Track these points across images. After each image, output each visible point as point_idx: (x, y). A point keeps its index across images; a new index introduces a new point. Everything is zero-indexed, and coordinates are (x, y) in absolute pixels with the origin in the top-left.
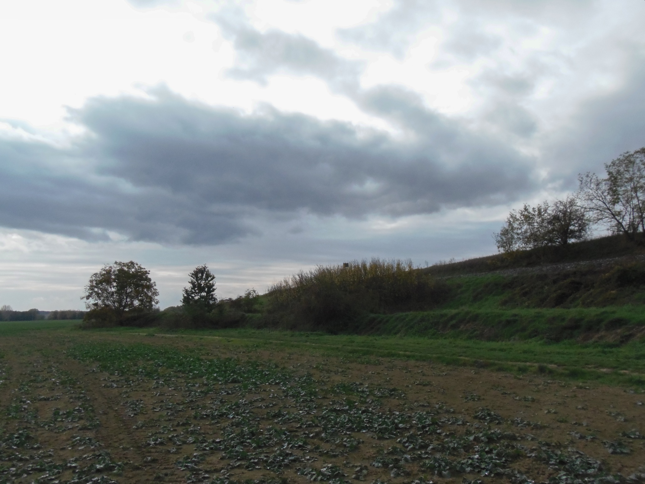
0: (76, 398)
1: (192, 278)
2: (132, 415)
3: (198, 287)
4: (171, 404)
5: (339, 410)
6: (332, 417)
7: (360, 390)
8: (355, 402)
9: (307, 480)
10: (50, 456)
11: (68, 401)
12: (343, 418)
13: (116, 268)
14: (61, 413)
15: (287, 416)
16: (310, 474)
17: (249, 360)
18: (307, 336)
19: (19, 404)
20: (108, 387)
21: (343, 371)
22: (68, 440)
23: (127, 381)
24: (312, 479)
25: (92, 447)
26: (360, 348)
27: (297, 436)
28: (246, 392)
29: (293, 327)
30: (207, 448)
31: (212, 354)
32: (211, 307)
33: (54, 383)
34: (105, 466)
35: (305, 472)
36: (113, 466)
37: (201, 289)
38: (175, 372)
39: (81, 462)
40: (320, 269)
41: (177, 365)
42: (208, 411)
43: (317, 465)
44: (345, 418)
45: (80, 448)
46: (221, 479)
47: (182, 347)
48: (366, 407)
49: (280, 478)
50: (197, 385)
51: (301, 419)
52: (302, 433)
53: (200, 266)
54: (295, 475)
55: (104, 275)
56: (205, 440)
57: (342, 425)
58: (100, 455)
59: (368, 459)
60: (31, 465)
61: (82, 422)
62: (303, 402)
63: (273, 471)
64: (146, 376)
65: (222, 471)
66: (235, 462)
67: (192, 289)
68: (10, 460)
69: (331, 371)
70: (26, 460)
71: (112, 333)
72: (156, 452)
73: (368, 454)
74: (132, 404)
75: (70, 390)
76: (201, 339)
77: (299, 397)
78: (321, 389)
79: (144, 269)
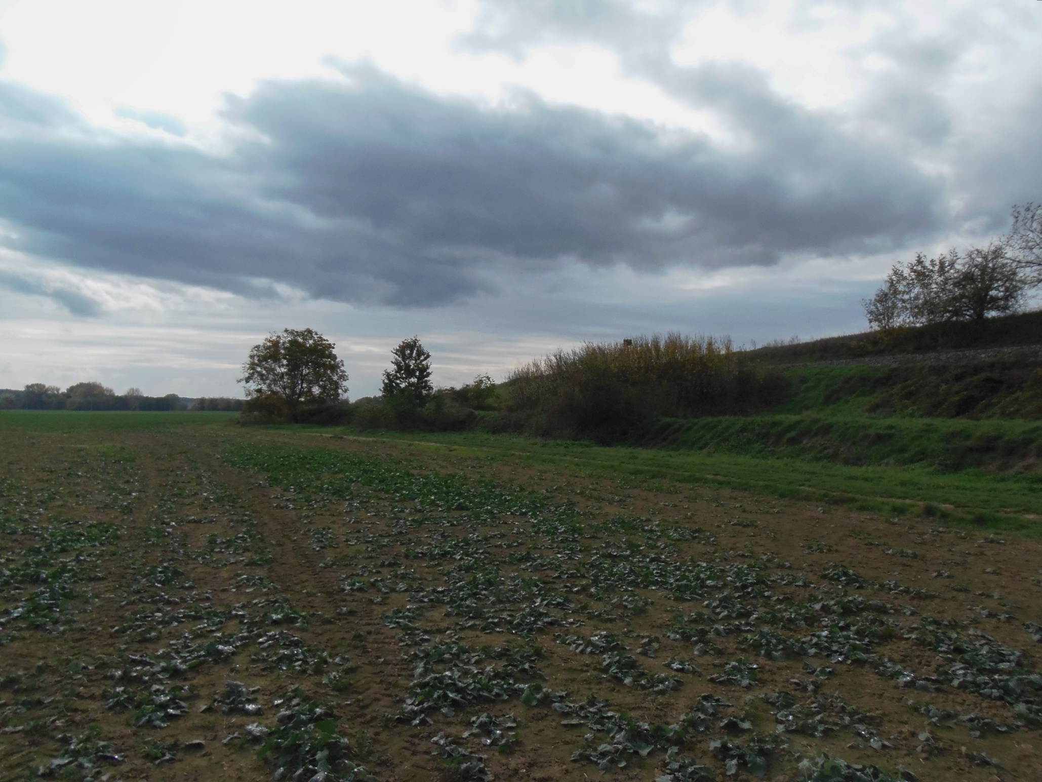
0: (237, 521)
1: (397, 357)
2: (318, 549)
3: (405, 370)
4: (371, 535)
5: (615, 556)
6: (606, 566)
7: (646, 528)
8: (640, 546)
9: (571, 651)
10: (208, 599)
11: (228, 525)
12: (622, 567)
13: (286, 338)
14: (219, 541)
15: (539, 561)
16: (574, 643)
17: (482, 479)
18: (566, 447)
19: (160, 526)
20: (282, 508)
21: (621, 500)
22: (230, 579)
23: (308, 500)
24: (578, 651)
25: (265, 590)
26: (646, 468)
27: (554, 589)
28: (479, 524)
29: (546, 433)
30: (426, 600)
31: (426, 468)
32: (423, 400)
33: (207, 499)
34: (284, 616)
35: (567, 640)
36: (294, 617)
37: (410, 373)
38: (375, 491)
39: (251, 610)
40: (588, 347)
41: (377, 481)
42: (425, 547)
43: (585, 631)
44: (625, 568)
45: (248, 591)
46: (446, 643)
47: (384, 455)
48: (656, 554)
49: (532, 646)
50: (407, 511)
51: (560, 566)
52: (562, 585)
53: (409, 338)
54: (553, 644)
55: (269, 348)
56: (422, 588)
57: (621, 578)
58: (276, 602)
59: (660, 627)
60: (182, 611)
61: (248, 554)
62: (562, 541)
63: (520, 636)
64: (334, 494)
65: (448, 632)
66: (466, 620)
67: (396, 372)
68: (154, 602)
69: (603, 499)
70: (176, 603)
71: (282, 432)
72: (354, 601)
73: (660, 621)
74: (316, 533)
75: (228, 511)
76: (410, 445)
77: (556, 534)
78: (589, 525)
79: (327, 340)
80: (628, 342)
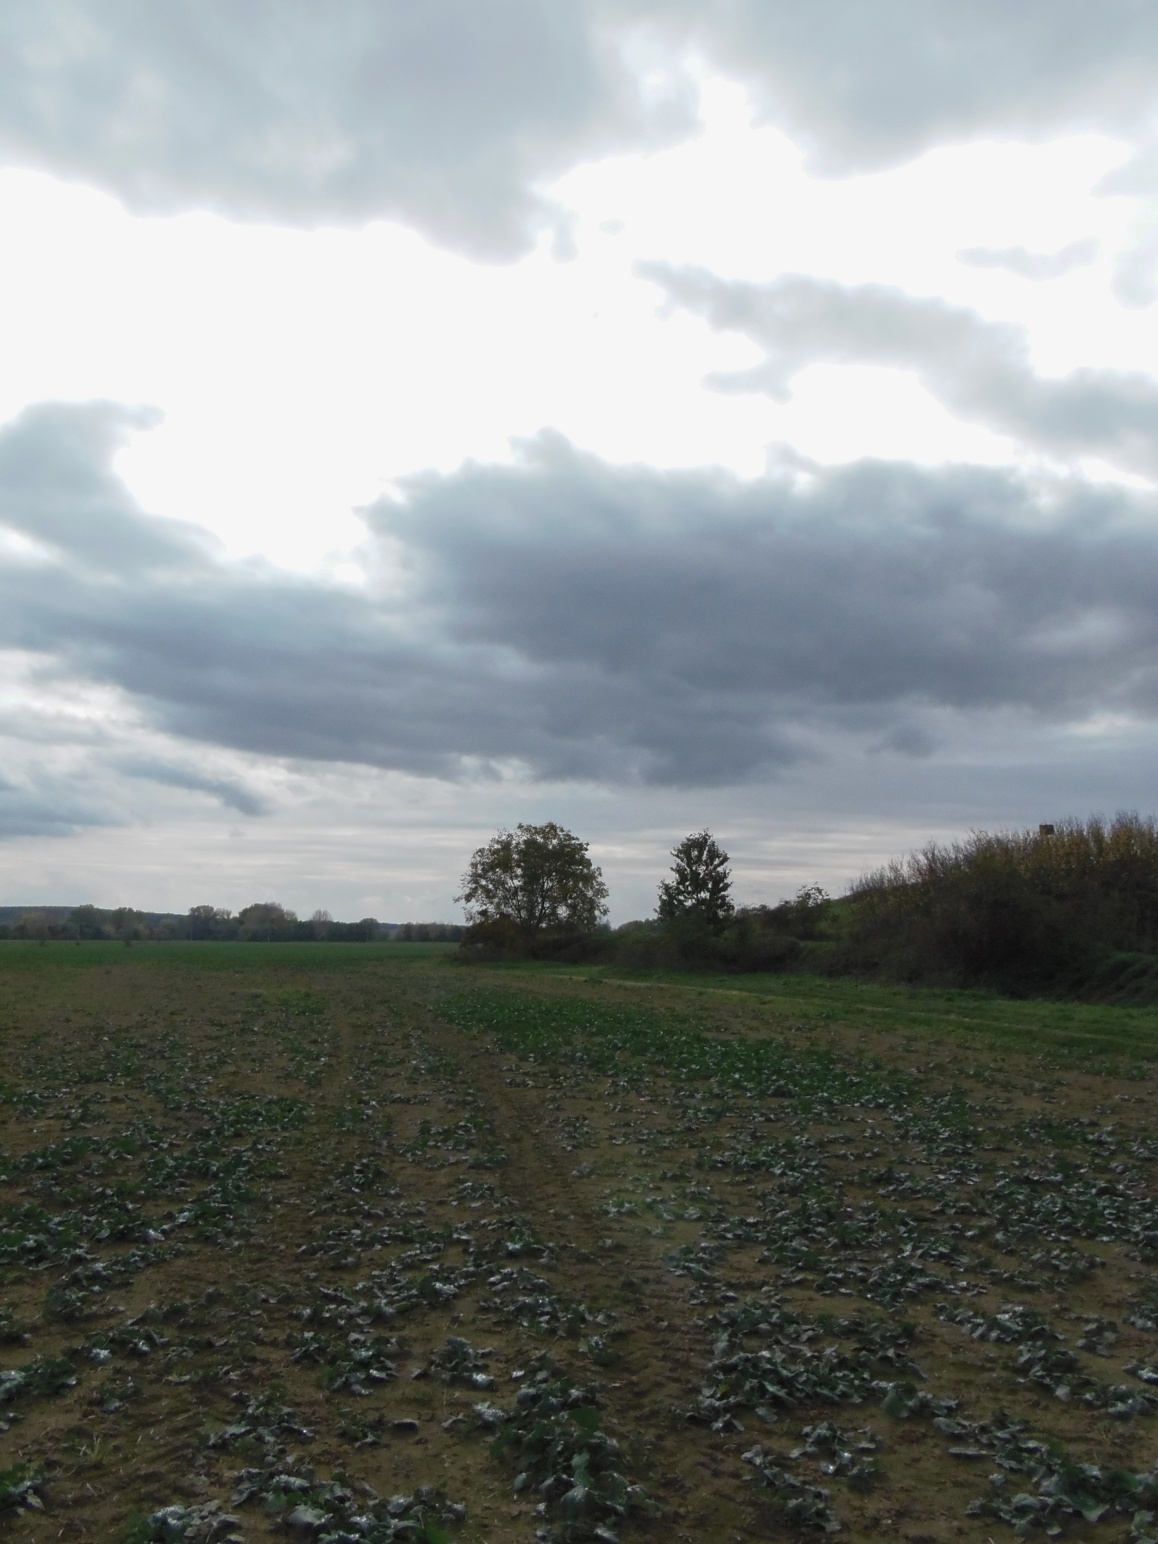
0: (458, 1103)
1: (679, 861)
2: (569, 1148)
3: (691, 879)
4: (645, 1131)
5: (1037, 1181)
6: (1021, 1197)
7: (1091, 1137)
8: (1080, 1167)
9: (963, 1335)
10: (420, 1214)
11: (445, 1108)
12: (1049, 1201)
13: (520, 838)
14: (433, 1130)
15: (908, 1184)
16: (970, 1322)
17: (813, 1048)
18: (949, 1000)
19: (357, 1107)
20: (518, 1085)
21: (1044, 1089)
22: (450, 1186)
23: (554, 1075)
24: (976, 1335)
25: (496, 1206)
26: (1088, 1036)
27: (934, 1232)
28: (809, 1120)
29: (913, 977)
30: (729, 1236)
31: (726, 1029)
32: (721, 925)
33: (416, 1069)
34: (523, 1246)
35: (957, 1316)
36: (538, 1249)
37: (698, 884)
38: (649, 1063)
39: (478, 1234)
40: (979, 840)
41: (653, 1049)
42: (727, 1154)
43: (988, 1303)
44: (1054, 1204)
45: (473, 1205)
46: (762, 1306)
47: (662, 1010)
48: (1108, 1181)
49: (898, 1321)
50: (699, 1096)
51: (942, 1194)
52: (947, 1225)
53: (695, 833)
54: (934, 1320)
55: (496, 852)
56: (722, 1216)
57: (1048, 1219)
58: (512, 1224)
59: (1118, 1305)
60: (387, 1228)
61: (474, 1152)
62: (946, 1153)
63: (880, 1303)
64: (590, 1067)
65: (764, 1289)
66: (793, 1272)
67: (678, 884)
68: (350, 1214)
69: (1014, 1087)
70: (377, 1217)
71: (518, 973)
72: (622, 1230)
73: (1116, 1296)
74: (566, 1125)
75: (445, 1087)
76: (700, 994)
77: (935, 1141)
78: (990, 1129)
79: (578, 839)
80: (1047, 829)
